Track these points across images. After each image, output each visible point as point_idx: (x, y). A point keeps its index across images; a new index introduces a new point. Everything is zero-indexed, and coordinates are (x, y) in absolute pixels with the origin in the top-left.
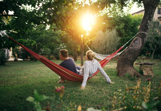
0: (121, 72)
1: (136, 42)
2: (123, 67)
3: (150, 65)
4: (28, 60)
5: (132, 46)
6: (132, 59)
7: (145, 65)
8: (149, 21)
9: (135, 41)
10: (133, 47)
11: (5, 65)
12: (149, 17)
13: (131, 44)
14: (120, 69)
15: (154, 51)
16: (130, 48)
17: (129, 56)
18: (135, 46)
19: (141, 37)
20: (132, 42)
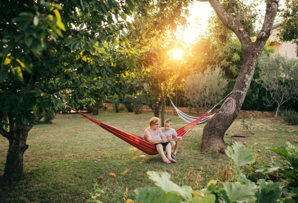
0: (205, 145)
1: (228, 104)
2: (209, 138)
3: (242, 138)
4: (84, 111)
5: (223, 110)
6: (221, 128)
7: (235, 138)
8: (247, 76)
9: (227, 102)
10: (223, 112)
11: (51, 123)
12: (248, 70)
13: (222, 107)
14: (205, 141)
15: (279, 105)
16: (221, 112)
17: (218, 124)
18: (227, 110)
19: (236, 99)
20: (223, 105)
